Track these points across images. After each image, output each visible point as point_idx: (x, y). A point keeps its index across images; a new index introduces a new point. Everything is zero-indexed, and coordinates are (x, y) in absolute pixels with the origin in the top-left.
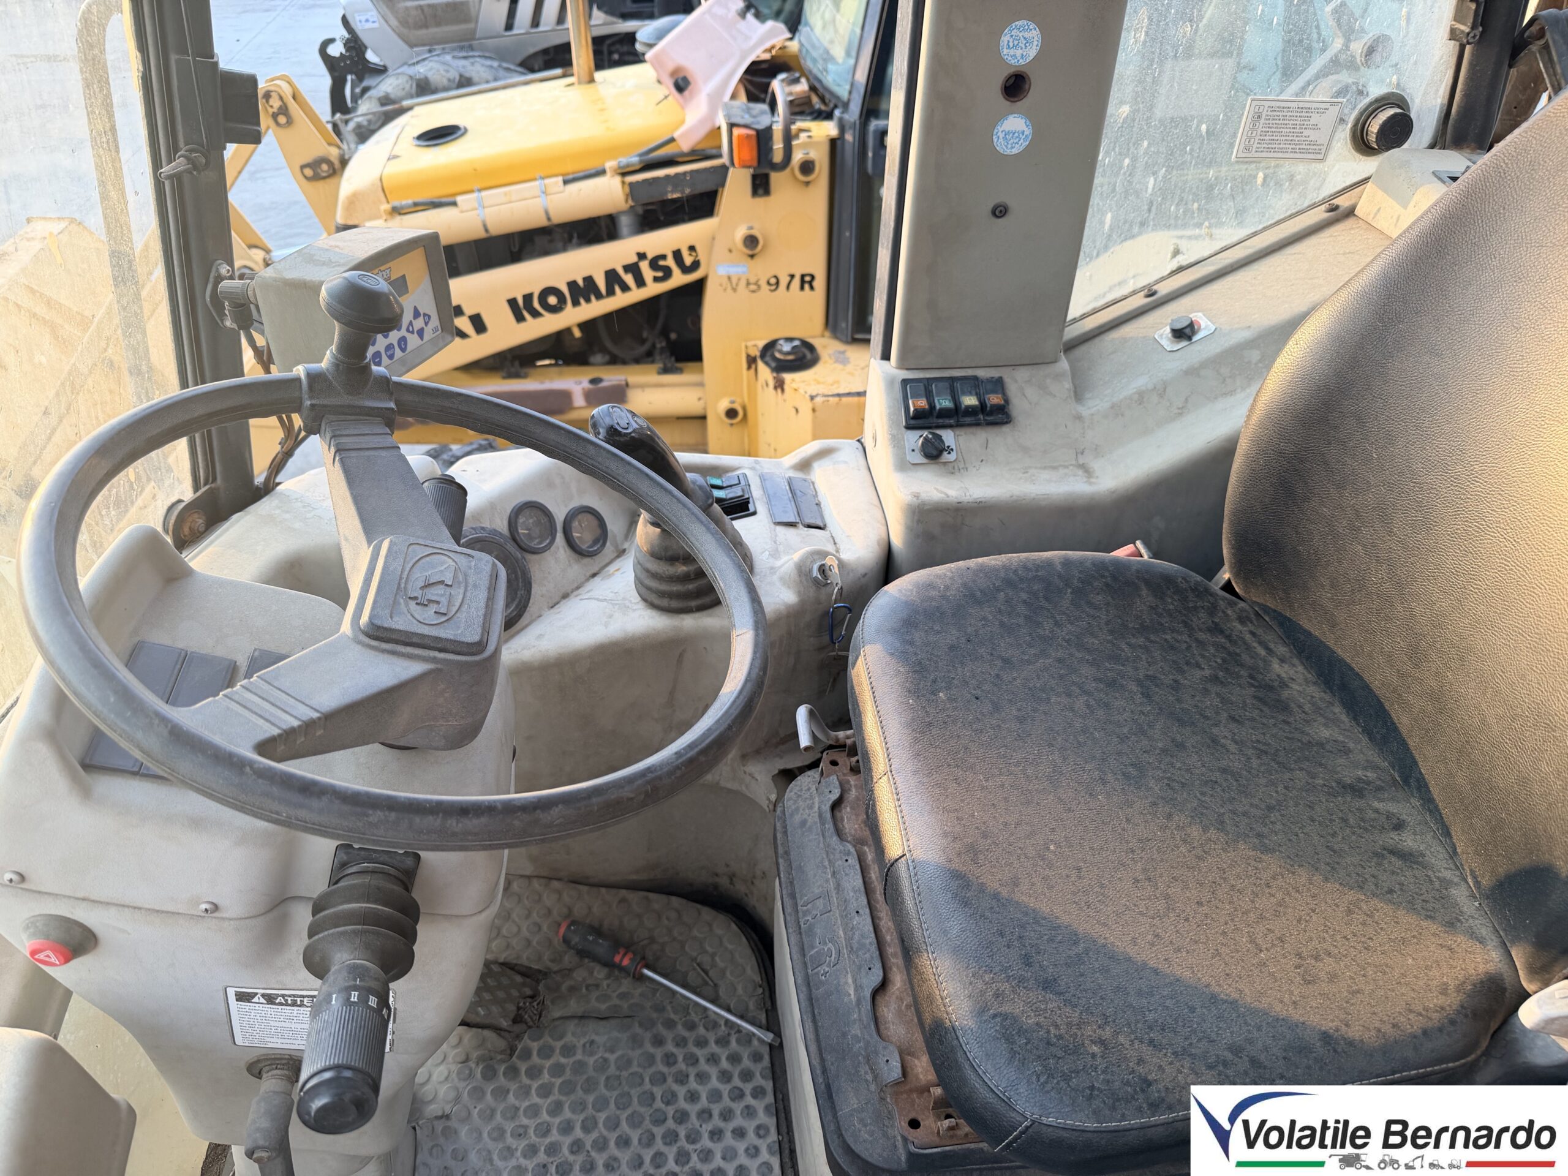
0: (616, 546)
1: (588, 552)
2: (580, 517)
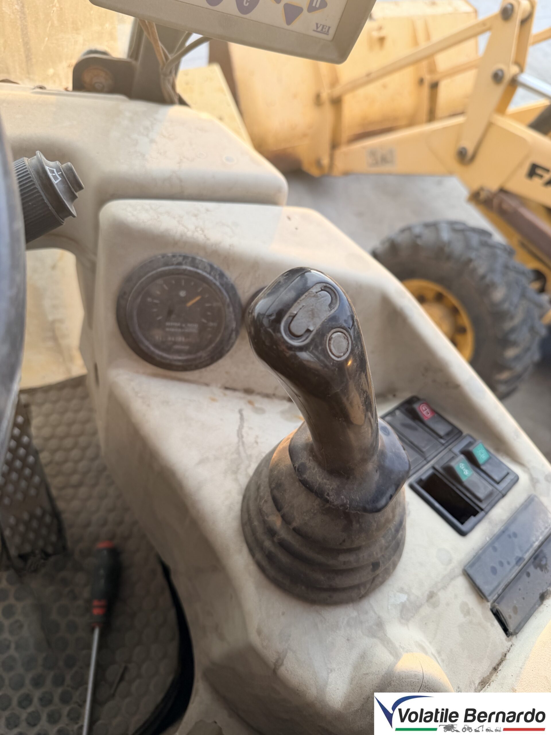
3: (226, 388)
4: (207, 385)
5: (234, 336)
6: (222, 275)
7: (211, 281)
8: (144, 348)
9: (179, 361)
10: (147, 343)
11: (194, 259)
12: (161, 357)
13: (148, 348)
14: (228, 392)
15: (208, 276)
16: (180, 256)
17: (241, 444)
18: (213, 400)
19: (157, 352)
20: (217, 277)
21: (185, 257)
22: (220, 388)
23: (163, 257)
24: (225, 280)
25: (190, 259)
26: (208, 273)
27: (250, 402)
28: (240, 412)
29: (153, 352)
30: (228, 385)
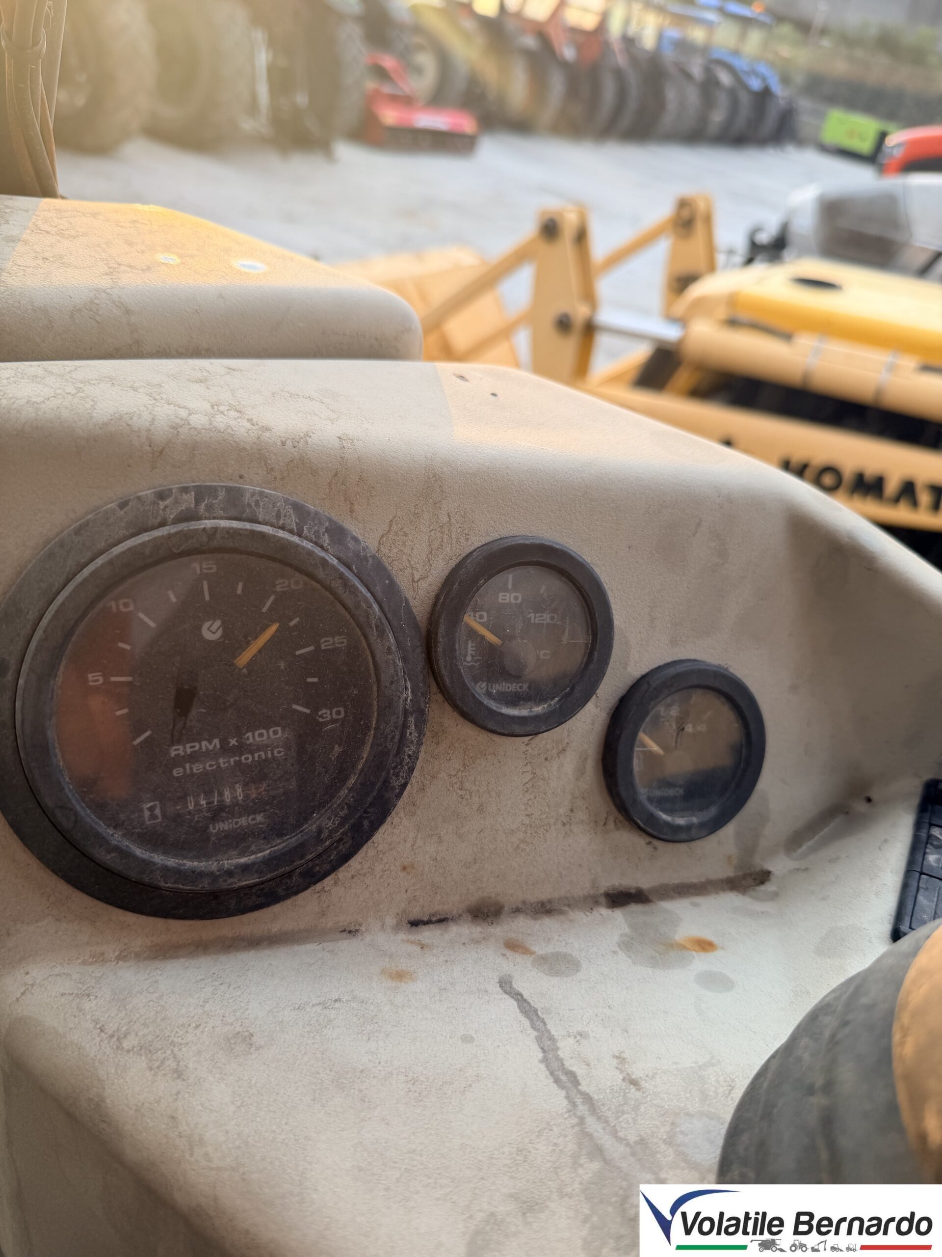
0: (748, 850)
1: (652, 819)
2: (698, 698)
3: (415, 924)
4: (351, 932)
5: (412, 732)
6: (338, 533)
7: (310, 553)
8: (108, 858)
9: (245, 869)
10: (116, 837)
11: (234, 496)
12: (180, 874)
13: (125, 854)
14: (427, 934)
15: (295, 539)
16: (185, 490)
17: (583, 1109)
18: (400, 976)
19: (158, 859)
20: (326, 540)
21: (201, 493)
22: (397, 928)
23: (123, 505)
24: (351, 545)
25: (222, 494)
26: (291, 532)
27: (513, 946)
28: (506, 985)
29: (147, 864)
30: (416, 913)
